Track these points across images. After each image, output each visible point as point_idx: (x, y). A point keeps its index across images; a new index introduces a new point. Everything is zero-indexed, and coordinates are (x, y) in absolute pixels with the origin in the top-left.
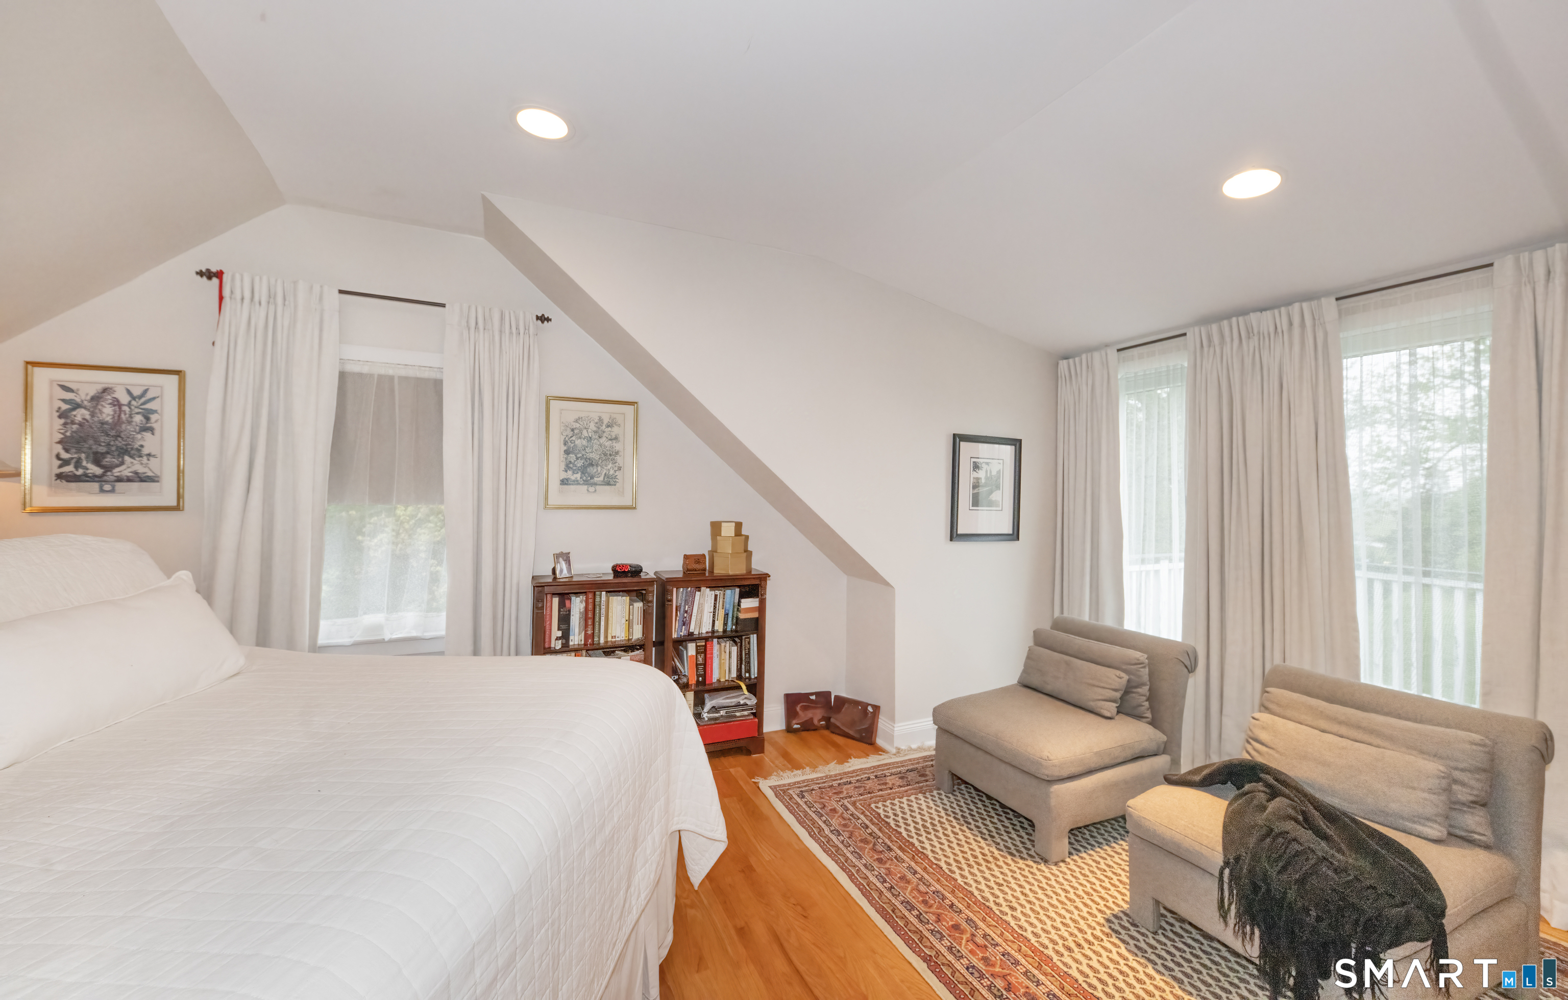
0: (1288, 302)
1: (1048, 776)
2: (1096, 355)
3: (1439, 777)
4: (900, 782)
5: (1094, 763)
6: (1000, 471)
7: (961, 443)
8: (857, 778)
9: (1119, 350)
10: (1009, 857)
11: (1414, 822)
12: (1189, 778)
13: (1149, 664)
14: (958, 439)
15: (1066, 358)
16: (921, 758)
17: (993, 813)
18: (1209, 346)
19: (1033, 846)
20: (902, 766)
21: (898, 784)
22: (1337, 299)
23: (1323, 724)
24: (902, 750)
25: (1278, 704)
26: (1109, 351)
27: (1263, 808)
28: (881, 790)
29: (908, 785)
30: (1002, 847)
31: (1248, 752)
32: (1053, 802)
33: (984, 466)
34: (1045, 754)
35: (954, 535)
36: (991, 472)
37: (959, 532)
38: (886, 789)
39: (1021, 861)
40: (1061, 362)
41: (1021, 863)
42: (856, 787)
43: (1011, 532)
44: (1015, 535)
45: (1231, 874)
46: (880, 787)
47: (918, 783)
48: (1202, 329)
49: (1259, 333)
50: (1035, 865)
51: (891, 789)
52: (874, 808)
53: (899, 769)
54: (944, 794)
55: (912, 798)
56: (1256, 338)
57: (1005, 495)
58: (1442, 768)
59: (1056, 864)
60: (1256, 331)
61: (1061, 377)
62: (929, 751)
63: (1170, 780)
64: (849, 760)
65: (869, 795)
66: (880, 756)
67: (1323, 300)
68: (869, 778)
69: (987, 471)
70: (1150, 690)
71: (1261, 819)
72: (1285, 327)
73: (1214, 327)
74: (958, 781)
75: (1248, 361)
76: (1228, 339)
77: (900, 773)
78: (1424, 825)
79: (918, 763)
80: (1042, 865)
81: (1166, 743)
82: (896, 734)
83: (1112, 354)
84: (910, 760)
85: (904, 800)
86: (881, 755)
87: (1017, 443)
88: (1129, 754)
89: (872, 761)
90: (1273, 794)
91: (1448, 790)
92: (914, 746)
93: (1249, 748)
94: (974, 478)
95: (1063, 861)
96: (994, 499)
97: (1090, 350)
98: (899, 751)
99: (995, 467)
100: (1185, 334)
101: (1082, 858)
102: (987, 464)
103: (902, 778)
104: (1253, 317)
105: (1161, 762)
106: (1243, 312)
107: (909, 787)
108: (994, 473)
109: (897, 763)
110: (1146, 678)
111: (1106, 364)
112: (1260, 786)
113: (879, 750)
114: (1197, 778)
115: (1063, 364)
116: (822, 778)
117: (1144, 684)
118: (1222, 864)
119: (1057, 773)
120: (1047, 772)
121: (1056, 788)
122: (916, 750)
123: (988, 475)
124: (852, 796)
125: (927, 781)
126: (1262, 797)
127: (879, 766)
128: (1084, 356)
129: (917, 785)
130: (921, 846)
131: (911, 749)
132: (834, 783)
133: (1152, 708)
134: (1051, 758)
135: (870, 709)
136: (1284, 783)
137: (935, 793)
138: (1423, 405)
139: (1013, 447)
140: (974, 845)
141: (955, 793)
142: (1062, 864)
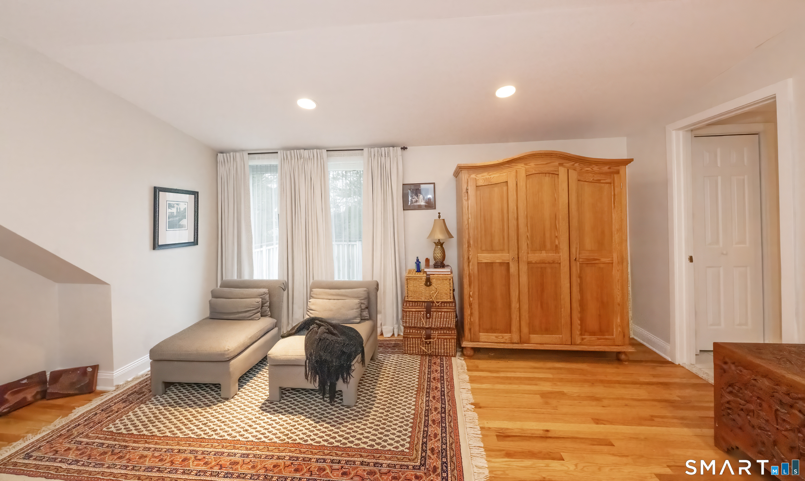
0: (313, 148)
1: (228, 358)
2: (238, 154)
3: (359, 304)
4: (124, 405)
5: (248, 343)
6: (185, 208)
7: (160, 192)
8: (85, 419)
9: (249, 154)
10: (208, 408)
11: (354, 320)
12: (291, 332)
13: (269, 293)
14: (156, 191)
15: (222, 153)
16: (137, 384)
17: (193, 392)
18: (287, 159)
19: (220, 396)
20: (123, 395)
21: (123, 406)
22: (327, 151)
23: (330, 297)
24: (121, 385)
25: (316, 295)
26: (244, 153)
27: (317, 333)
28: (109, 416)
29: (131, 404)
30: (203, 405)
31: (308, 315)
32: (231, 369)
33: (175, 205)
34: (226, 348)
35: (156, 245)
36: (180, 208)
37: (160, 244)
38: (113, 414)
39: (214, 407)
40: (219, 154)
41: (215, 407)
42: (85, 425)
43: (193, 241)
44: (195, 243)
45: (309, 362)
46: (108, 415)
47: (138, 399)
48: (284, 151)
49: (304, 157)
50: (222, 404)
51: (117, 412)
52: (106, 430)
53: (121, 398)
54: (159, 397)
55: (136, 409)
56: (303, 159)
57: (188, 222)
58: (359, 301)
59: (233, 398)
60: (303, 157)
61: (219, 161)
62: (142, 377)
63: (283, 337)
64: (73, 411)
65: (99, 425)
66: (102, 397)
67: (323, 150)
68: (96, 414)
69: (177, 209)
70: (270, 303)
71: (317, 337)
72: (312, 158)
73: (288, 152)
74: (168, 385)
75: (300, 167)
76: (293, 158)
77: (122, 399)
78: (356, 319)
79: (136, 388)
80: (226, 402)
81: (276, 323)
82: (115, 377)
83: (246, 154)
84: (129, 389)
85: (130, 413)
86: (103, 395)
87: (196, 194)
88: (262, 333)
89: (96, 402)
90: (319, 326)
91: (361, 307)
92: (129, 380)
93: (308, 313)
94: (169, 212)
95: (236, 394)
96: (181, 224)
97: (235, 151)
98: (118, 387)
99: (182, 206)
100: (277, 153)
101: (244, 388)
102: (178, 204)
103: (125, 402)
104: (302, 151)
105: (275, 330)
106: (298, 148)
107: (132, 405)
108: (182, 209)
109: (119, 394)
110: (268, 299)
111: (242, 159)
112: (315, 325)
113: (102, 393)
114: (294, 331)
115: (220, 156)
116: (48, 434)
117: (267, 302)
118: (305, 359)
119: (232, 355)
120: (228, 356)
121: (232, 362)
122: (132, 381)
123: (179, 211)
124: (83, 432)
125: (145, 395)
126: (316, 329)
127: (103, 403)
128: (232, 154)
129: (138, 400)
130: (150, 433)
131: (128, 382)
132: (61, 432)
133: (270, 311)
134: (229, 348)
135: (90, 370)
136: (322, 321)
137: (153, 399)
138: (335, 184)
139: (194, 196)
140: (186, 413)
141: (167, 393)
142: (236, 396)
